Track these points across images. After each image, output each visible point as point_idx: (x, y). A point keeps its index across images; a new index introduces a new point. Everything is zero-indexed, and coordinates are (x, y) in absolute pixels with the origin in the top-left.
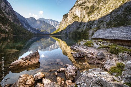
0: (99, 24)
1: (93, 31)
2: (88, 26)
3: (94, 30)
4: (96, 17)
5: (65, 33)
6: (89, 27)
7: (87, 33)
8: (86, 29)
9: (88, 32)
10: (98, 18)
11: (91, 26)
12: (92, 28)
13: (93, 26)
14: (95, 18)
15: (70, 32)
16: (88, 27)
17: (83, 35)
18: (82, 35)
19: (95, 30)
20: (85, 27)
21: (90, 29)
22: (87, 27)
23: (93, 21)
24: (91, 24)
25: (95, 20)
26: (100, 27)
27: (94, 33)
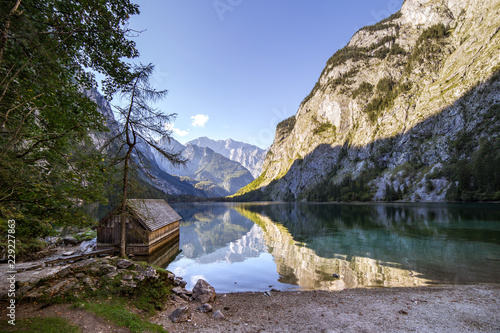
0: (416, 149)
1: (392, 180)
2: (372, 159)
3: (399, 176)
4: (403, 120)
5: (283, 190)
6: (376, 163)
7: (367, 190)
8: (364, 172)
9: (369, 184)
10: (408, 126)
11: (385, 159)
12: (391, 166)
13: (391, 156)
14: (399, 124)
15: (302, 189)
16: (371, 165)
17: (351, 196)
18: (345, 197)
19: (400, 173)
20: (361, 165)
21: (382, 170)
22: (367, 165)
23: (392, 139)
24: (383, 151)
25: (400, 132)
26: (419, 158)
27: (393, 188)
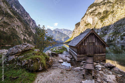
0: (116, 28)
1: (109, 37)
2: (102, 32)
3: (111, 36)
4: (111, 21)
6: (103, 33)
10: (113, 23)
11: (106, 32)
12: (108, 33)
13: (108, 31)
14: (110, 22)
16: (102, 33)
19: (111, 35)
20: (99, 34)
21: (105, 35)
22: (101, 33)
23: (108, 26)
24: (105, 30)
25: (110, 24)
26: (117, 31)
27: (110, 39)
